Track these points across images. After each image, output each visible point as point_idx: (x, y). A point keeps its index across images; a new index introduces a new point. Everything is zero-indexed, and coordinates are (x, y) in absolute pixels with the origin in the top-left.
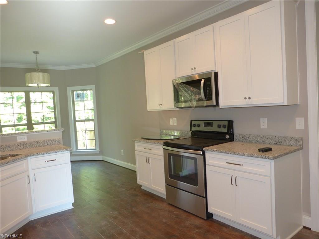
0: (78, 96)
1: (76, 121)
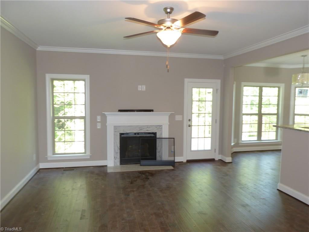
0: (301, 92)
1: (295, 115)
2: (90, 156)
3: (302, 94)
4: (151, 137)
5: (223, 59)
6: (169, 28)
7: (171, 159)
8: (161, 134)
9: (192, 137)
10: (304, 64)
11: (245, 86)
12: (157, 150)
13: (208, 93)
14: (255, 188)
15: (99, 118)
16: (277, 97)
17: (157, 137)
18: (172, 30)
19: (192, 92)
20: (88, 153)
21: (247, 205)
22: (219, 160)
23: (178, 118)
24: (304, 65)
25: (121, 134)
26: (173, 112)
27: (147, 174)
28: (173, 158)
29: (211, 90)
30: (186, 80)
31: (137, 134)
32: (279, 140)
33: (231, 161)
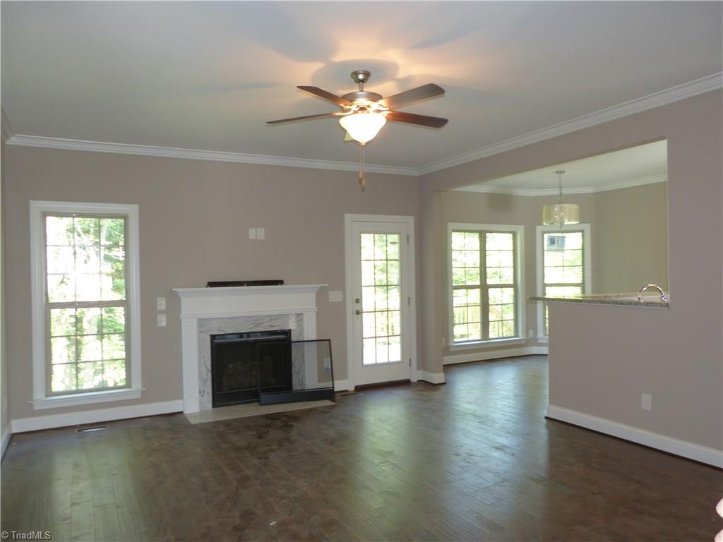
0: (552, 242)
1: (545, 285)
2: (143, 392)
3: (556, 245)
4: (278, 340)
5: (417, 175)
6: (362, 109)
7: (327, 385)
8: (301, 333)
9: (364, 337)
10: (561, 188)
11: (455, 231)
12: (293, 370)
13: (392, 243)
14: (506, 420)
15: (162, 303)
16: (512, 253)
17: (293, 339)
18: (368, 112)
19: (360, 242)
20: (137, 385)
21: (505, 446)
22: (419, 381)
23: (335, 296)
24: (561, 190)
25: (213, 337)
26: (327, 285)
27: (284, 419)
28: (331, 383)
29: (395, 238)
30: (348, 217)
31: (245, 335)
32: (521, 336)
33: (443, 381)
